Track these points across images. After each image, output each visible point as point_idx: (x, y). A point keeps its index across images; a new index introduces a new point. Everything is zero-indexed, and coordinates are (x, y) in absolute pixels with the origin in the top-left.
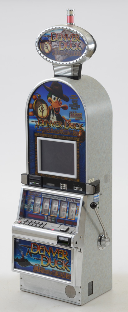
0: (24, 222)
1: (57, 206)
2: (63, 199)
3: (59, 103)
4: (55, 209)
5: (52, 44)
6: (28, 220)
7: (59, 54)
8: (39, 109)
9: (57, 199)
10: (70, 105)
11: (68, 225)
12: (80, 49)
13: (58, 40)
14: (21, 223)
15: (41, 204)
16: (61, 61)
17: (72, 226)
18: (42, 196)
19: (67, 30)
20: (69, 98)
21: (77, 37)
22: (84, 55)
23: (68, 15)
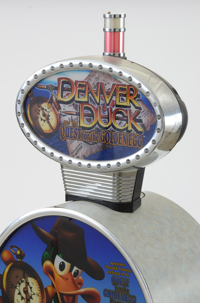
3: (73, 281)
5: (60, 108)
7: (80, 137)
8: (17, 292)
10: (107, 293)
12: (140, 129)
13: (77, 99)
16: (86, 158)
19: (104, 73)
20: (105, 271)
21: (132, 92)
22: (149, 145)
23: (107, 30)
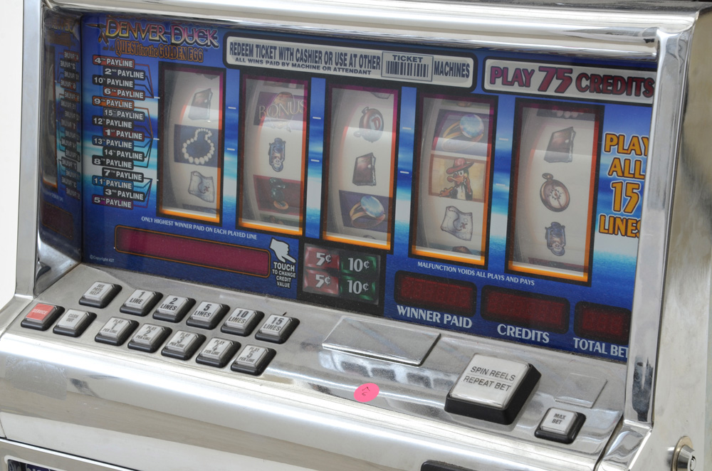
0: (81, 315)
1: (387, 136)
2: (438, 69)
4: (364, 175)
6: (117, 290)
9: (375, 75)
11: (512, 331)
14: (49, 323)
15: (222, 135)
17: (569, 348)
18: (231, 60)
